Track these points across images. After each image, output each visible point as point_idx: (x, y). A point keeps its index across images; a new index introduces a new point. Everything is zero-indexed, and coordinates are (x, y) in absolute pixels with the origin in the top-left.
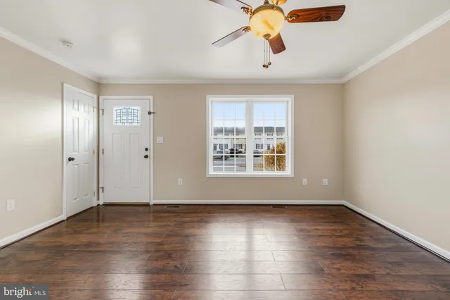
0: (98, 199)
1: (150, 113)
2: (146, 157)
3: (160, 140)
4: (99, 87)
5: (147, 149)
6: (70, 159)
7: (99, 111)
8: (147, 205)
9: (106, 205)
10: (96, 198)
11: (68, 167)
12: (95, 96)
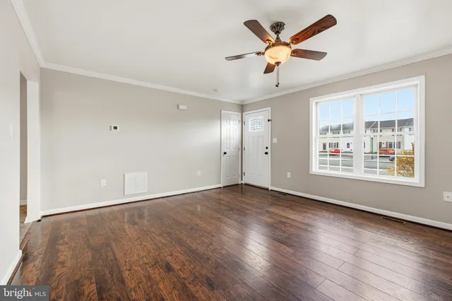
0: (242, 180)
1: (269, 120)
2: (266, 153)
3: (275, 140)
4: (242, 108)
5: (267, 148)
6: (225, 153)
7: (242, 123)
8: (267, 189)
9: (245, 184)
10: (240, 179)
11: (224, 158)
12: (240, 114)
